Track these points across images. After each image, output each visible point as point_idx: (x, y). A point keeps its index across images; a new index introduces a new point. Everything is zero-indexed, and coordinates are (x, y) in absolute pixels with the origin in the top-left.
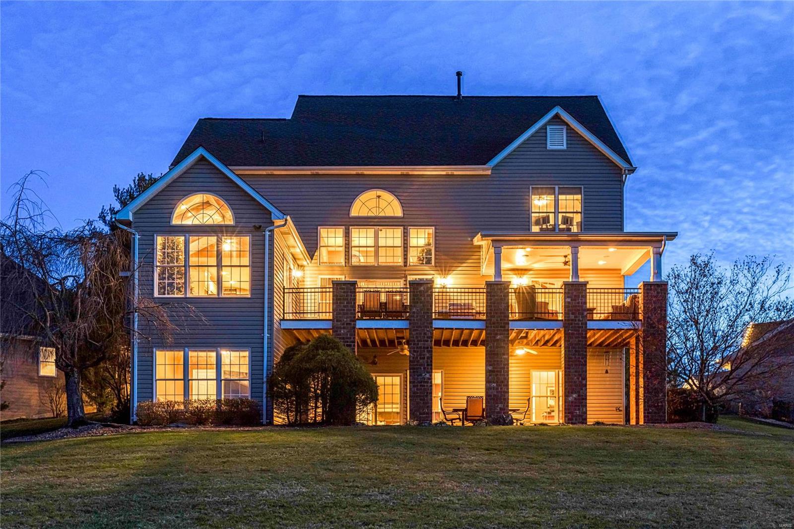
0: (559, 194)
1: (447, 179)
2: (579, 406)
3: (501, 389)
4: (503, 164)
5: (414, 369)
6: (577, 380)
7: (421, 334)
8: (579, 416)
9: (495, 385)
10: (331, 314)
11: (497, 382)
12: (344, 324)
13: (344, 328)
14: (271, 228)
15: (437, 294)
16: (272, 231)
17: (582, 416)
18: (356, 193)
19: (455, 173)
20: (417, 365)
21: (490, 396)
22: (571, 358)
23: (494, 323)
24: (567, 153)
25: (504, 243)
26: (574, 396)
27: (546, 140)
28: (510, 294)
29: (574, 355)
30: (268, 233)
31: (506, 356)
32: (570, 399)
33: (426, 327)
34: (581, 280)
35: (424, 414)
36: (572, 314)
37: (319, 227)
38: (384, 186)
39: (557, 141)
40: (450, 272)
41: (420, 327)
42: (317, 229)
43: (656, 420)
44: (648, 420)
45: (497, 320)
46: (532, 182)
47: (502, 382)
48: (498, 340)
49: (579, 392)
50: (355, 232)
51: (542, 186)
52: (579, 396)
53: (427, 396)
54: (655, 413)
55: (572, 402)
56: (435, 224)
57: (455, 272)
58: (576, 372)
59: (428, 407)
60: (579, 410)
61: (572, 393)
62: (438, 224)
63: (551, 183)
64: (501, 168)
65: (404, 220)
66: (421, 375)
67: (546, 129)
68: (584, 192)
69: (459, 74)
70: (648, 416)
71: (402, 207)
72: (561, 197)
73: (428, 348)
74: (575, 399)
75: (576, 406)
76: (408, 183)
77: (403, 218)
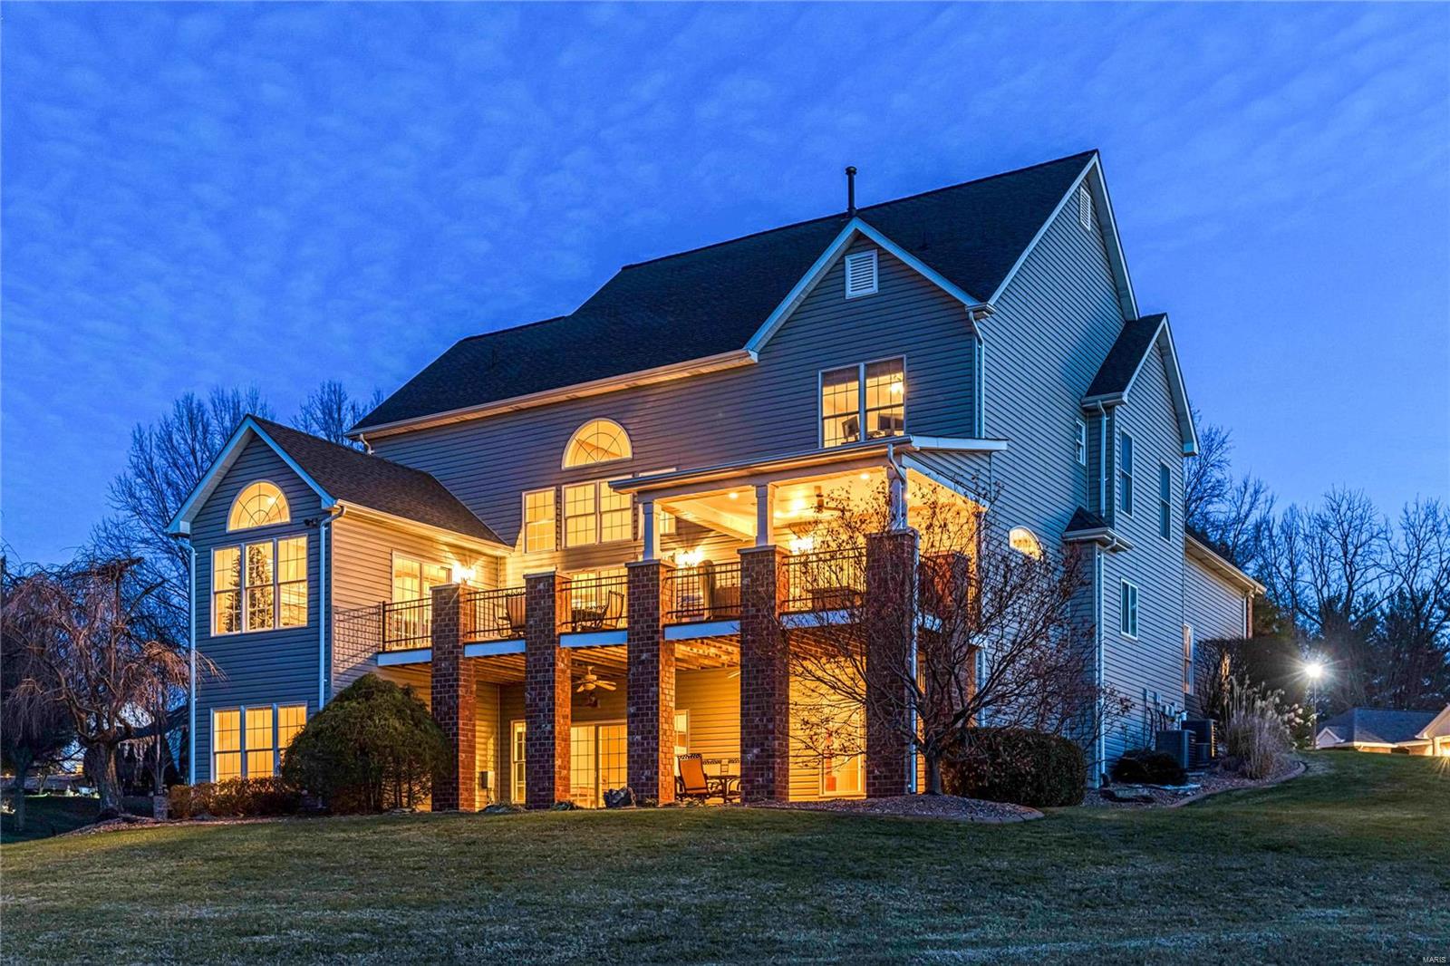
0: (868, 375)
1: (694, 384)
2: (762, 769)
3: (648, 744)
4: (779, 340)
5: (531, 717)
6: (760, 723)
7: (540, 660)
8: (763, 786)
9: (639, 737)
10: (429, 639)
11: (642, 733)
12: (444, 653)
13: (445, 659)
14: (327, 520)
15: (680, 580)
16: (328, 525)
17: (767, 787)
18: (570, 431)
19: (704, 370)
20: (534, 711)
21: (633, 756)
22: (751, 685)
23: (638, 634)
24: (878, 299)
25: (655, 494)
26: (755, 751)
27: (844, 283)
28: (718, 576)
29: (756, 678)
30: (324, 529)
31: (654, 689)
32: (749, 757)
33: (547, 648)
34: (770, 543)
35: (544, 789)
36: (753, 605)
37: (523, 494)
38: (608, 412)
39: (862, 281)
40: (698, 542)
41: (539, 648)
42: (521, 496)
43: (887, 790)
44: (874, 791)
45: (642, 628)
46: (822, 365)
47: (650, 732)
48: (643, 661)
49: (763, 744)
50: (570, 492)
51: (837, 368)
52: (762, 750)
53: (548, 761)
54: (885, 777)
55: (753, 762)
56: (677, 462)
57: (705, 541)
58: (758, 708)
59: (549, 778)
60: (762, 775)
61: (752, 746)
62: (681, 461)
63: (851, 359)
64: (776, 347)
65: (635, 463)
66: (540, 727)
67: (844, 263)
68: (908, 365)
69: (851, 172)
70: (874, 784)
71: (632, 441)
72: (870, 382)
73: (549, 682)
74: (757, 756)
75: (757, 769)
76: (640, 400)
77: (633, 460)
